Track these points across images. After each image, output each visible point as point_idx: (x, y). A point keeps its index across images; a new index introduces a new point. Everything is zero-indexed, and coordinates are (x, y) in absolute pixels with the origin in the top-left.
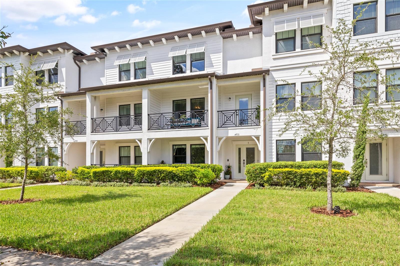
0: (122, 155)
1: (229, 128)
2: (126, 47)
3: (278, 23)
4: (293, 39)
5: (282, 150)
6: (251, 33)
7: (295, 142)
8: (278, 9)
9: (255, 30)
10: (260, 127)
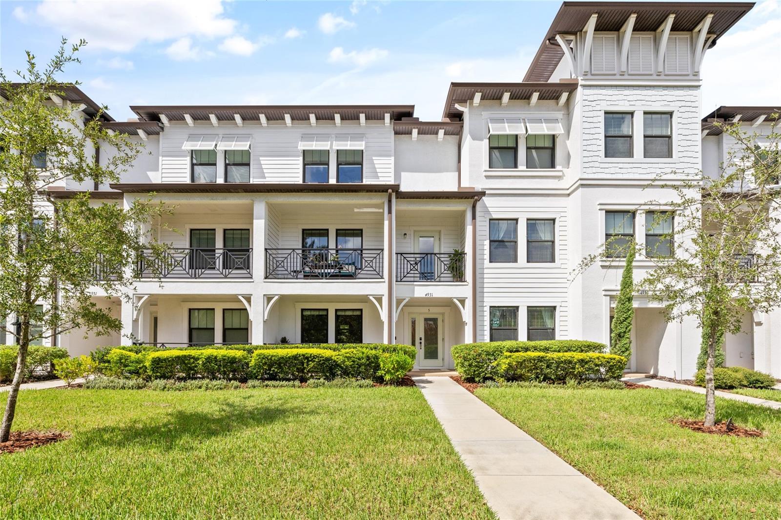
0: (196, 325)
1: (415, 283)
2: (208, 119)
3: (494, 120)
4: (513, 150)
5: (498, 322)
6: (441, 132)
7: (518, 311)
8: (493, 99)
9: (450, 128)
10: (467, 284)
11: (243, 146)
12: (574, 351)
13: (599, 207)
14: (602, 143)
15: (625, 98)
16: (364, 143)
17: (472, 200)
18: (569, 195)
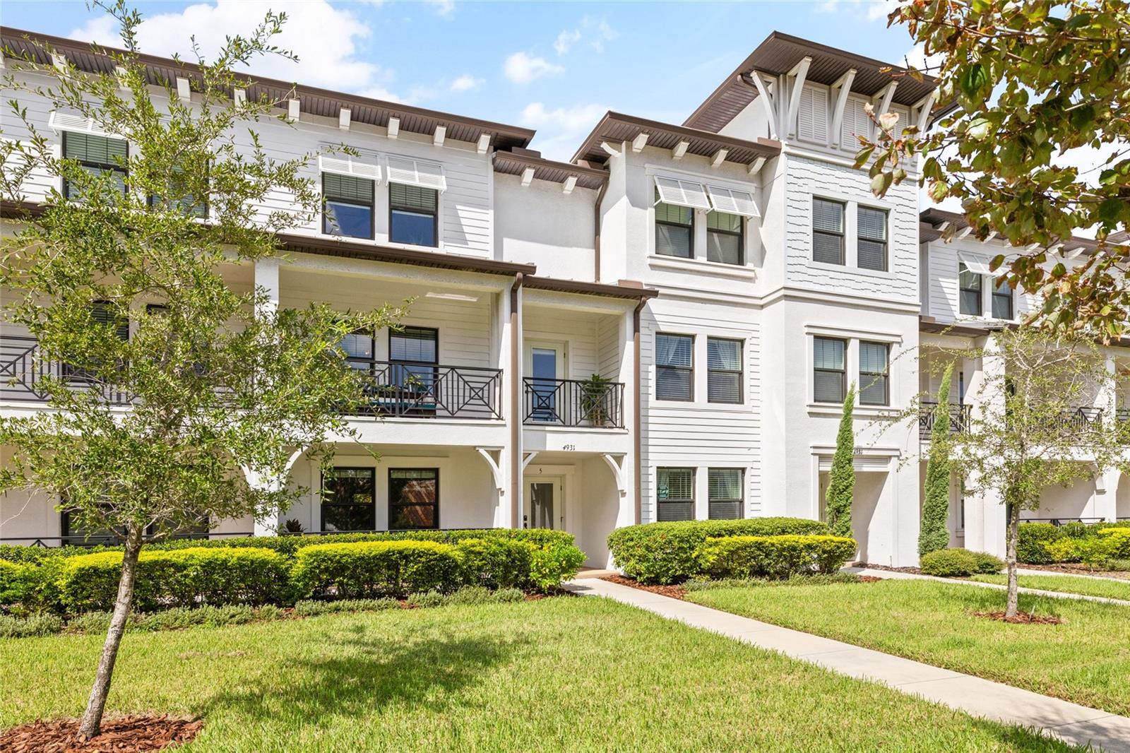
1: (548, 428)
3: (665, 180)
4: (687, 230)
5: (667, 491)
7: (694, 475)
9: (586, 177)
10: (626, 431)
13: (807, 330)
14: (810, 239)
15: (837, 181)
16: (443, 178)
17: (638, 302)
18: (762, 307)
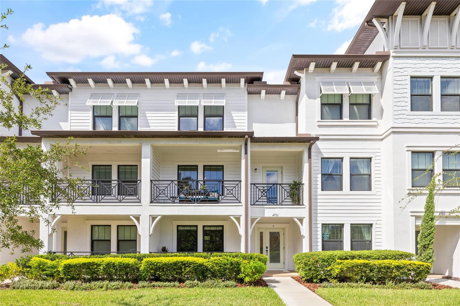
0: (96, 237)
1: (265, 206)
2: (106, 82)
3: (325, 83)
4: (339, 106)
5: (328, 236)
6: (283, 93)
7: (343, 227)
8: (324, 67)
9: (290, 89)
10: (305, 207)
11: (133, 103)
12: (390, 259)
13: (407, 149)
14: (409, 100)
15: (426, 66)
16: (225, 100)
17: (309, 144)
18: (382, 139)
